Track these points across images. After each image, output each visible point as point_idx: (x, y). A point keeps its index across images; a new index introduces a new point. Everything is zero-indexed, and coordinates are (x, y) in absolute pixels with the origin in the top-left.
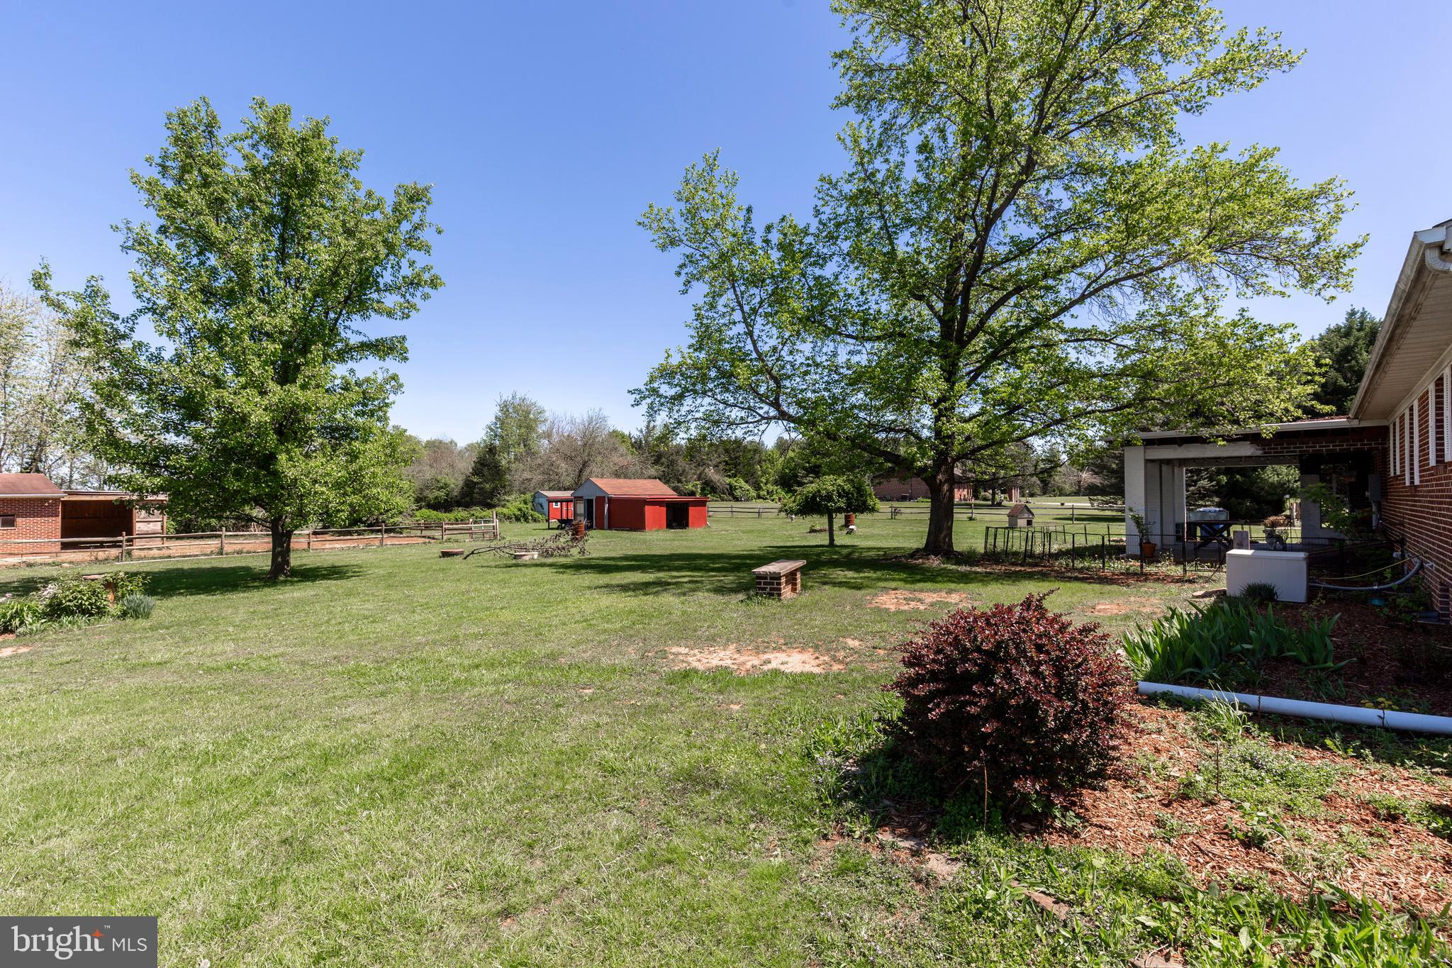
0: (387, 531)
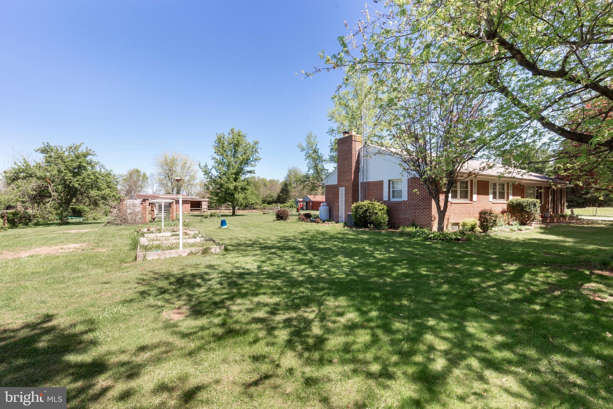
0: (254, 209)
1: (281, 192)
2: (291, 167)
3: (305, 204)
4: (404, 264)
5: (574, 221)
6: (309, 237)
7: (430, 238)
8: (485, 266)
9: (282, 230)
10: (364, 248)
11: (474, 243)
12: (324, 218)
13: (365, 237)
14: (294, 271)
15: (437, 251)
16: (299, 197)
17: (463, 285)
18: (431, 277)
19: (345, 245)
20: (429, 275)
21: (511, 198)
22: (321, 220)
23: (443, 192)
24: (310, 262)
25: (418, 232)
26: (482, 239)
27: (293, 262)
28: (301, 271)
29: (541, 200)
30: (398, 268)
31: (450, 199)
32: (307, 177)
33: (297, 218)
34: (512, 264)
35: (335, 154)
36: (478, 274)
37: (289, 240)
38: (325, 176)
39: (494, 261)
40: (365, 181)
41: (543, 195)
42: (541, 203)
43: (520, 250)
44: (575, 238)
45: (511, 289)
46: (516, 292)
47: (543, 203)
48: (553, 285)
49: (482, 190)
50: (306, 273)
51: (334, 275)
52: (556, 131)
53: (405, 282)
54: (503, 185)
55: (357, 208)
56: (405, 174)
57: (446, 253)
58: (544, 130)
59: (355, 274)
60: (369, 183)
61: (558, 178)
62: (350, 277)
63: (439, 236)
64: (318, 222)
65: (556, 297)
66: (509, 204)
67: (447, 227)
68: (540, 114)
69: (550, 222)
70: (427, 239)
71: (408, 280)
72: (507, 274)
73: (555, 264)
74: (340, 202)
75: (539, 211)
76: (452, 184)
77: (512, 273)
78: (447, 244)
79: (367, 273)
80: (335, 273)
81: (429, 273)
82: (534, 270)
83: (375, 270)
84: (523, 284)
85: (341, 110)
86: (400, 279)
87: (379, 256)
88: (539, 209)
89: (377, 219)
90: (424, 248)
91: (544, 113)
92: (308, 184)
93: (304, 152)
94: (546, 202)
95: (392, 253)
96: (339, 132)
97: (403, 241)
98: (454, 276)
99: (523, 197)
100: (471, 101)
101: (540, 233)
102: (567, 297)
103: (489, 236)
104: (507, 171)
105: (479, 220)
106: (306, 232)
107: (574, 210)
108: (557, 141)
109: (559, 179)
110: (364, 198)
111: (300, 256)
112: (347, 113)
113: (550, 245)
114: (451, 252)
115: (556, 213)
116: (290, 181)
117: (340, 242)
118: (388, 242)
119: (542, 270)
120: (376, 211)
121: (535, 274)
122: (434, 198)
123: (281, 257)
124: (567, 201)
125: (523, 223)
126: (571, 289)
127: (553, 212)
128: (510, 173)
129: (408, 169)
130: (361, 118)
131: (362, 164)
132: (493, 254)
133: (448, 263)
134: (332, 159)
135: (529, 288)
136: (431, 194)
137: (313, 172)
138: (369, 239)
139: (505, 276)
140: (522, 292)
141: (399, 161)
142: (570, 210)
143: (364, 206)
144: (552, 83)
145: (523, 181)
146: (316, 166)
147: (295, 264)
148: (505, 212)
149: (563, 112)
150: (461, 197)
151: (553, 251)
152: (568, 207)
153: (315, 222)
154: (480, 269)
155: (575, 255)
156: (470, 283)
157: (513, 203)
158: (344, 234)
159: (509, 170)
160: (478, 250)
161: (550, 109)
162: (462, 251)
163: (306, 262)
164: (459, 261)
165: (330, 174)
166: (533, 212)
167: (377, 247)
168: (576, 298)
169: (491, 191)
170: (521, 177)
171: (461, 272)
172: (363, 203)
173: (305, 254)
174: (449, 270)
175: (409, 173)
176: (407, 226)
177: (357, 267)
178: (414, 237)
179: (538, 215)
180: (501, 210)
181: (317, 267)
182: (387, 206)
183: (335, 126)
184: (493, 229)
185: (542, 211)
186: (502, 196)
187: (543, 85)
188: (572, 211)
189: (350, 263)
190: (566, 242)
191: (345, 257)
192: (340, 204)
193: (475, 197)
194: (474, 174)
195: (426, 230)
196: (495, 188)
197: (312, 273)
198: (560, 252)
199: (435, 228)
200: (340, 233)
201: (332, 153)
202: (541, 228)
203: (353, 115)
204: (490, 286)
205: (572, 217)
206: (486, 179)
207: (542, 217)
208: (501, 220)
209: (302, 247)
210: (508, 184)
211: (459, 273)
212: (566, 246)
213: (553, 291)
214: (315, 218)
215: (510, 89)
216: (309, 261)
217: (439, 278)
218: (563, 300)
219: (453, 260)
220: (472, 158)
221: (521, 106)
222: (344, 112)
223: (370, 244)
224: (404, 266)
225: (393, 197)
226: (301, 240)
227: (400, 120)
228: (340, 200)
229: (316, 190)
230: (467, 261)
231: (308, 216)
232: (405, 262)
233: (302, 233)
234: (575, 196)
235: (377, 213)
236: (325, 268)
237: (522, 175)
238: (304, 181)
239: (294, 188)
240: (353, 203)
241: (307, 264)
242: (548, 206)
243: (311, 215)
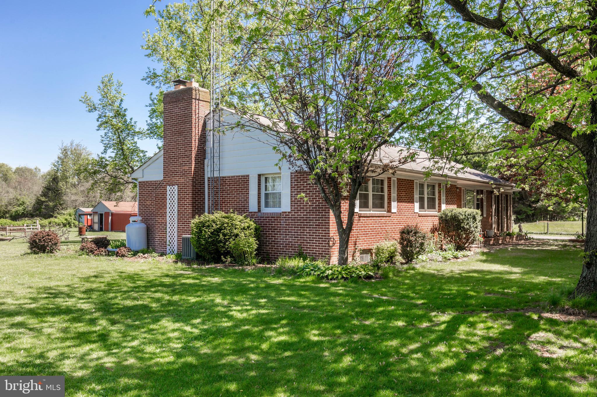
1: (44, 194)
2: (67, 143)
3: (96, 219)
4: (283, 326)
5: (522, 241)
6: (103, 287)
7: (327, 277)
8: (407, 319)
9: (41, 273)
10: (213, 301)
11: (393, 281)
12: (136, 246)
13: (216, 280)
14: (63, 359)
15: (337, 299)
16: (83, 204)
17: (374, 354)
18: (326, 344)
19: (176, 298)
20: (322, 342)
21: (444, 207)
22: (129, 250)
23: (345, 198)
24: (103, 338)
25: (307, 267)
26: (404, 273)
27: (63, 340)
28: (82, 358)
29: (482, 211)
30: (271, 333)
31: (357, 210)
32: (102, 164)
33: (78, 247)
34: (443, 312)
35: (159, 122)
36: (398, 333)
37: (56, 295)
38: (139, 164)
39: (420, 309)
40: (216, 174)
41: (485, 203)
42: (482, 215)
43: (454, 288)
44: (523, 267)
45: (441, 353)
46: (448, 356)
47: (485, 216)
48: (495, 340)
49: (404, 194)
50: (91, 360)
51: (152, 358)
52: (495, 108)
53: (283, 359)
54: (433, 187)
55: (201, 226)
56: (285, 164)
57: (350, 301)
58: (482, 106)
59: (193, 352)
60: (223, 179)
61: (502, 178)
62: (183, 360)
63: (340, 273)
64: (123, 256)
65: (498, 359)
66: (442, 217)
67: (353, 256)
68: (474, 81)
69: (494, 245)
70: (321, 278)
71: (287, 354)
72: (437, 328)
73: (497, 308)
74: (168, 215)
75: (479, 228)
76: (360, 184)
77: (443, 327)
78: (353, 285)
79: (215, 348)
80: (154, 354)
81: (323, 339)
82: (471, 319)
83: (230, 341)
84: (457, 342)
85: (170, 38)
86: (274, 353)
87: (239, 315)
88: (479, 224)
89: (237, 245)
90: (316, 295)
91: (481, 80)
92: (103, 178)
93: (96, 114)
94: (489, 215)
95: (262, 307)
96: (167, 80)
97: (282, 285)
98: (361, 340)
99: (459, 206)
100: (385, 49)
101: (481, 261)
102: (512, 356)
103: (413, 269)
104: (436, 166)
105: (401, 243)
106: (96, 277)
107: (522, 225)
108: (497, 123)
109: (504, 179)
110: (215, 207)
111: (81, 327)
112: (183, 46)
113: (493, 279)
114: (358, 299)
115: (502, 229)
116: (65, 170)
117: (167, 293)
118: (257, 288)
119: (481, 319)
120: (235, 231)
121: (472, 325)
122: (332, 206)
123: (38, 332)
124: (515, 213)
125: (460, 248)
126: (516, 345)
127: (498, 230)
128: (440, 169)
129: (290, 156)
130: (209, 57)
131: (210, 144)
132: (418, 298)
133: (352, 317)
134: (152, 131)
135: (465, 349)
136: (327, 199)
137: (113, 155)
138: (221, 284)
139: (433, 332)
140: (456, 355)
141: (274, 141)
142: (518, 225)
143: (214, 221)
144: (488, 36)
145: (460, 182)
146: (121, 143)
147: (68, 343)
148: (436, 229)
149: (504, 80)
150: (375, 206)
151: (496, 289)
152: (517, 221)
153: (117, 254)
154: (400, 323)
155: (521, 292)
156: (384, 348)
157: (446, 216)
158: (175, 277)
159: (439, 164)
160: (398, 293)
161: (489, 75)
162: (376, 296)
163: (94, 337)
164: (369, 314)
165: (150, 158)
166: (472, 229)
167: (236, 298)
168: (521, 356)
169: (416, 196)
170: (454, 175)
171: (372, 332)
172: (212, 217)
173: (93, 322)
174: (353, 330)
175: (291, 163)
176: (290, 257)
177: (197, 338)
178: (300, 276)
179: (478, 234)
180: (430, 226)
181: (117, 345)
182: (255, 222)
183: (160, 68)
184: (420, 257)
185: (484, 228)
186: (432, 206)
187: (476, 37)
188: (520, 227)
189: (184, 332)
190: (511, 273)
191: (174, 322)
192: (168, 219)
193: (394, 205)
194: (392, 168)
195: (320, 263)
196: (422, 193)
197: (106, 360)
198: (504, 289)
199: (335, 260)
200: (167, 276)
201: (154, 120)
202: (483, 254)
203: (193, 51)
204: (412, 352)
205: (520, 236)
206: (409, 176)
207: (484, 236)
208: (431, 244)
209: (85, 306)
210: (440, 185)
211: (369, 334)
212: (511, 280)
213: (495, 350)
214: (117, 247)
215: (437, 38)
216: (99, 336)
217: (337, 346)
218: (507, 361)
219: (361, 312)
220: (385, 142)
221: (450, 65)
222: (177, 44)
223: (224, 293)
224: (281, 330)
225: (267, 205)
226: (85, 292)
227: (274, 69)
228: (168, 210)
229: (120, 190)
230: (381, 312)
231: (102, 243)
232: (284, 322)
233: (87, 279)
234: (523, 204)
235: (237, 235)
236: (132, 347)
237: (456, 173)
238: (95, 173)
239: (74, 186)
240: (193, 217)
241: (94, 342)
242: (492, 219)
243: (108, 241)
